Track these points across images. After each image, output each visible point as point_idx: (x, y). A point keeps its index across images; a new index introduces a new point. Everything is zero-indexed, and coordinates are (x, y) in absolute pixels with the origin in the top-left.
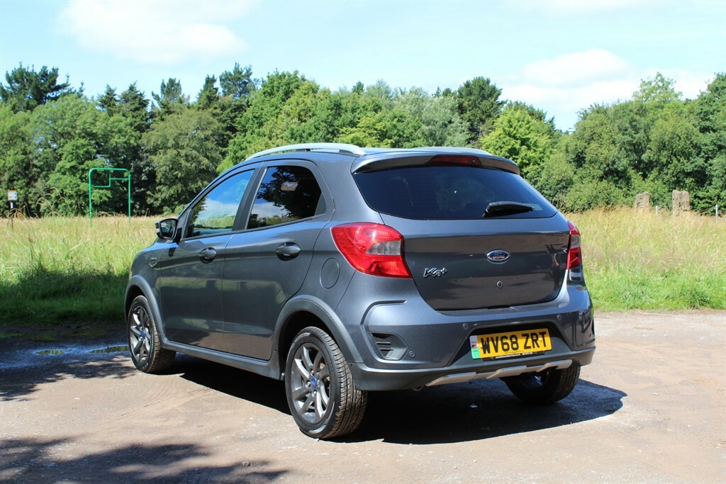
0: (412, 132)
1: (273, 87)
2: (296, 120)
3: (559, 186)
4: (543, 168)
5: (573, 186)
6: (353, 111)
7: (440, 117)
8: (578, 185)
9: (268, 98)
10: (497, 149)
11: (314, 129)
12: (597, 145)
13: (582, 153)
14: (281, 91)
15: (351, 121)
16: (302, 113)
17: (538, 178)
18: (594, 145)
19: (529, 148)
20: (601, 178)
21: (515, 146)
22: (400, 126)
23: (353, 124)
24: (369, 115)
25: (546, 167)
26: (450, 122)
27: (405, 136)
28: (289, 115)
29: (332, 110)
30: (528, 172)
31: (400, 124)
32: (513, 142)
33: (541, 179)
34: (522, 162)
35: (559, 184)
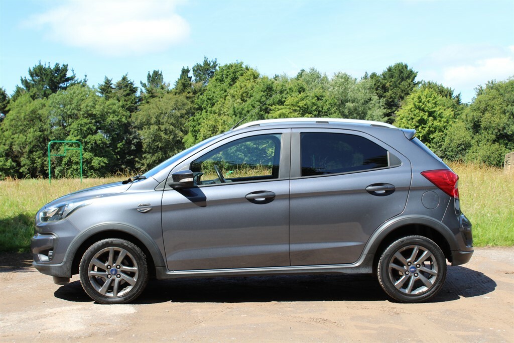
0: (329, 108)
1: (223, 75)
2: (239, 100)
3: (460, 148)
4: (446, 135)
5: (471, 148)
6: (281, 92)
7: (361, 96)
8: (475, 147)
9: (219, 84)
10: (409, 120)
11: (251, 107)
12: (490, 115)
13: (478, 121)
14: (229, 78)
15: (279, 100)
16: (244, 95)
17: (442, 143)
18: (487, 115)
19: (435, 119)
20: (494, 141)
21: (423, 117)
22: (320, 103)
23: (281, 103)
24: (293, 95)
25: (448, 133)
26: (370, 99)
27: (323, 111)
28: (233, 97)
29: (264, 92)
30: (434, 138)
31: (320, 102)
32: (422, 114)
33: (445, 143)
34: (429, 130)
35: (459, 147)
